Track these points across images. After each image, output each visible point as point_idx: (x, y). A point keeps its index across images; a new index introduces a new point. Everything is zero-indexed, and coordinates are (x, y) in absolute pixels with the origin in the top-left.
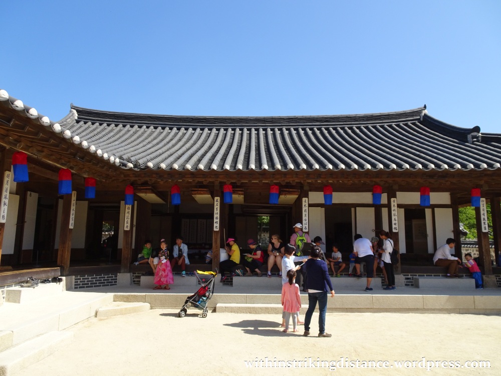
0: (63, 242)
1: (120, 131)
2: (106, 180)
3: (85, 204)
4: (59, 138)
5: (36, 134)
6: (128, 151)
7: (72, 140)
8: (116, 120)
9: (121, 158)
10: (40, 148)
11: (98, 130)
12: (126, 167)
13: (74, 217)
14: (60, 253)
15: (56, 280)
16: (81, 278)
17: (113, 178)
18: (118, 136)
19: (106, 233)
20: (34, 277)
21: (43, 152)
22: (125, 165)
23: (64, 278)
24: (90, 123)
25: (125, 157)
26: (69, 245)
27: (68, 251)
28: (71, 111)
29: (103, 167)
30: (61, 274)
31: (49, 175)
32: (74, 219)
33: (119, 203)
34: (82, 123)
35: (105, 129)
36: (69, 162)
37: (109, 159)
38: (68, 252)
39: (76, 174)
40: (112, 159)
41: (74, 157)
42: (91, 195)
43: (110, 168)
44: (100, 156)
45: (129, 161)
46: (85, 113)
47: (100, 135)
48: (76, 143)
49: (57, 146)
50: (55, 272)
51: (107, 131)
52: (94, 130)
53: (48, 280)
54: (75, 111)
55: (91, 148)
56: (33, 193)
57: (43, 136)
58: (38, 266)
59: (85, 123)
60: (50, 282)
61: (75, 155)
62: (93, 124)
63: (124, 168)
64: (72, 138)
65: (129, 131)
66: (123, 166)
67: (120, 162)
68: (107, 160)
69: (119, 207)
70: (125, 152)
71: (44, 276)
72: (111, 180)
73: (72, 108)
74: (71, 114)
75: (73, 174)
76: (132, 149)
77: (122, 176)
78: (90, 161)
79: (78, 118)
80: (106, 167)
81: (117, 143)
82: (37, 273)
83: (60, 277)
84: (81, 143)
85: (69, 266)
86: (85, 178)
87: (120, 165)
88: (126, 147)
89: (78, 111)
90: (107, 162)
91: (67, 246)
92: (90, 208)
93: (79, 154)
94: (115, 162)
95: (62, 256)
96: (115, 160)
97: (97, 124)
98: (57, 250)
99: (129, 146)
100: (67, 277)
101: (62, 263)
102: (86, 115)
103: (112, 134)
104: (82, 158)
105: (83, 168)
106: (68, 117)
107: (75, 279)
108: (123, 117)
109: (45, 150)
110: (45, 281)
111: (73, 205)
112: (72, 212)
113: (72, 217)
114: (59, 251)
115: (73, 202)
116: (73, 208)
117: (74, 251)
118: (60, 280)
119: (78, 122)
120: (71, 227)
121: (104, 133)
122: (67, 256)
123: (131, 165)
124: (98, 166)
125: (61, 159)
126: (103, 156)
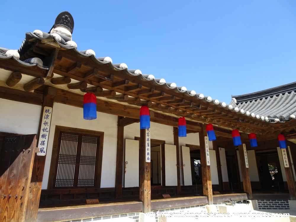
0: (245, 177)
1: (264, 102)
2: (262, 134)
3: (253, 152)
4: (226, 110)
5: (214, 111)
6: (273, 112)
7: (234, 110)
8: (260, 96)
9: (269, 117)
10: (218, 120)
11: (250, 105)
12: (274, 122)
13: (247, 160)
14: (244, 184)
15: (245, 202)
16: (262, 202)
17: (267, 132)
18: (264, 105)
19: (273, 172)
20: (232, 199)
21: (220, 121)
22: (273, 121)
23: (250, 201)
24: (244, 103)
25: (272, 116)
26: (249, 179)
27: (249, 182)
28: (232, 99)
29: (258, 124)
30: (248, 198)
31: (227, 136)
32: (247, 161)
33: (276, 149)
34: (240, 104)
35: (254, 103)
36: (236, 125)
37: (261, 118)
38: (249, 184)
39: (242, 133)
40: (263, 118)
41: (238, 121)
42: (255, 144)
43: (263, 124)
44: (254, 117)
45: (275, 117)
46: (241, 98)
47: (252, 108)
48: (237, 111)
49: (226, 116)
50: (244, 196)
51: (255, 104)
52: (248, 106)
53: (241, 202)
54: (234, 99)
55: (247, 113)
56: (222, 148)
57: (218, 111)
58: (233, 192)
59: (242, 104)
60: (242, 203)
61: (238, 119)
62: (246, 103)
63: (273, 122)
64: (234, 109)
65: (270, 100)
66: (272, 121)
67: (269, 119)
68: (259, 119)
69: (277, 152)
70: (271, 113)
71: (237, 199)
72: (266, 133)
73: (232, 98)
74: (233, 101)
75: (240, 133)
76: (275, 110)
77: (273, 128)
78: (248, 122)
79: (237, 102)
80: (260, 124)
81: (264, 109)
82: (233, 196)
83: (247, 200)
84: (240, 111)
85: (251, 193)
86: (248, 135)
87: (269, 121)
88: (271, 110)
89: (236, 98)
90: (260, 120)
91: (247, 179)
92: (257, 155)
93: (240, 118)
94: (265, 120)
95: (246, 186)
96: (265, 118)
97: (249, 102)
98: (242, 182)
99: (273, 109)
100: (252, 200)
101: (247, 190)
102: (241, 99)
103: (259, 105)
104: (243, 120)
105: (246, 128)
106: (232, 103)
107: (258, 202)
108: (264, 93)
109: (221, 120)
110: (239, 202)
111: (245, 153)
112: (246, 157)
113: (246, 160)
114: (243, 183)
115: (245, 150)
116: (245, 154)
117: (253, 183)
118: (248, 202)
119: (237, 104)
120: (247, 167)
121: (254, 106)
122: (249, 186)
123: (277, 120)
124: (255, 124)
125: (231, 124)
126: (256, 117)
